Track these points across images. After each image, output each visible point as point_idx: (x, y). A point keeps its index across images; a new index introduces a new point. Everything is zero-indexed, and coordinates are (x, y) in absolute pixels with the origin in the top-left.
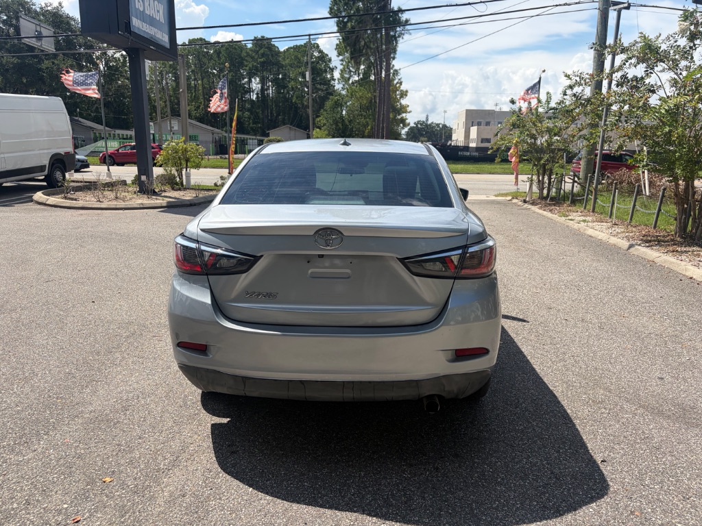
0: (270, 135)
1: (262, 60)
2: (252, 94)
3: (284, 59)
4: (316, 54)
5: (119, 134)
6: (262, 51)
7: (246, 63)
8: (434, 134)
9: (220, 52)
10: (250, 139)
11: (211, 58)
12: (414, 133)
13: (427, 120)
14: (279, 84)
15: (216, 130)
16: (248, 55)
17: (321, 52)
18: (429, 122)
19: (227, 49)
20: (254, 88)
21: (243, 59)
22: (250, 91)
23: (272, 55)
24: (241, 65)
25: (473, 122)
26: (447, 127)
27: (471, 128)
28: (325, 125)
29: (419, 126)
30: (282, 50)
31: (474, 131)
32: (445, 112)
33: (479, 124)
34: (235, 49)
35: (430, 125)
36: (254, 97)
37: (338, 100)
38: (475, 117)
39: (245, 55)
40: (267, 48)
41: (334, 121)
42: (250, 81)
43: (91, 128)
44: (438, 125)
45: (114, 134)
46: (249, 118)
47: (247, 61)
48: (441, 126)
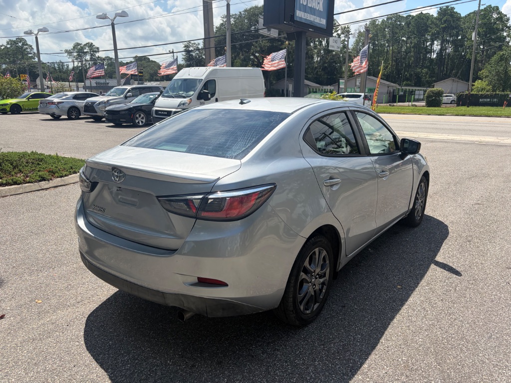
0: (435, 86)
1: (444, 26)
2: (433, 53)
3: (464, 23)
4: (495, 16)
5: (325, 89)
6: (445, 18)
7: (430, 29)
9: (410, 23)
10: (418, 90)
11: (402, 28)
14: (457, 45)
15: (392, 84)
16: (433, 22)
17: (500, 13)
19: (416, 20)
20: (435, 49)
21: (428, 27)
22: (431, 51)
23: (454, 21)
24: (426, 31)
28: (486, 77)
30: (463, 15)
34: (423, 19)
36: (434, 56)
37: (503, 55)
39: (430, 23)
40: (450, 15)
41: (496, 72)
42: (432, 44)
43: (308, 85)
45: (322, 89)
46: (427, 73)
47: (431, 28)
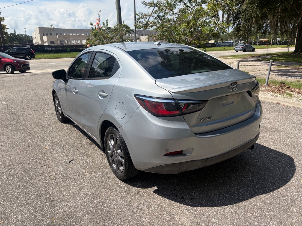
8: (21, 40)
12: (10, 39)
13: (15, 33)
18: (17, 34)
25: (43, 34)
26: (27, 36)
27: (43, 36)
29: (12, 36)
31: (45, 38)
32: (25, 28)
33: (47, 35)
35: (18, 35)
38: (43, 31)
44: (22, 35)
48: (24, 36)
